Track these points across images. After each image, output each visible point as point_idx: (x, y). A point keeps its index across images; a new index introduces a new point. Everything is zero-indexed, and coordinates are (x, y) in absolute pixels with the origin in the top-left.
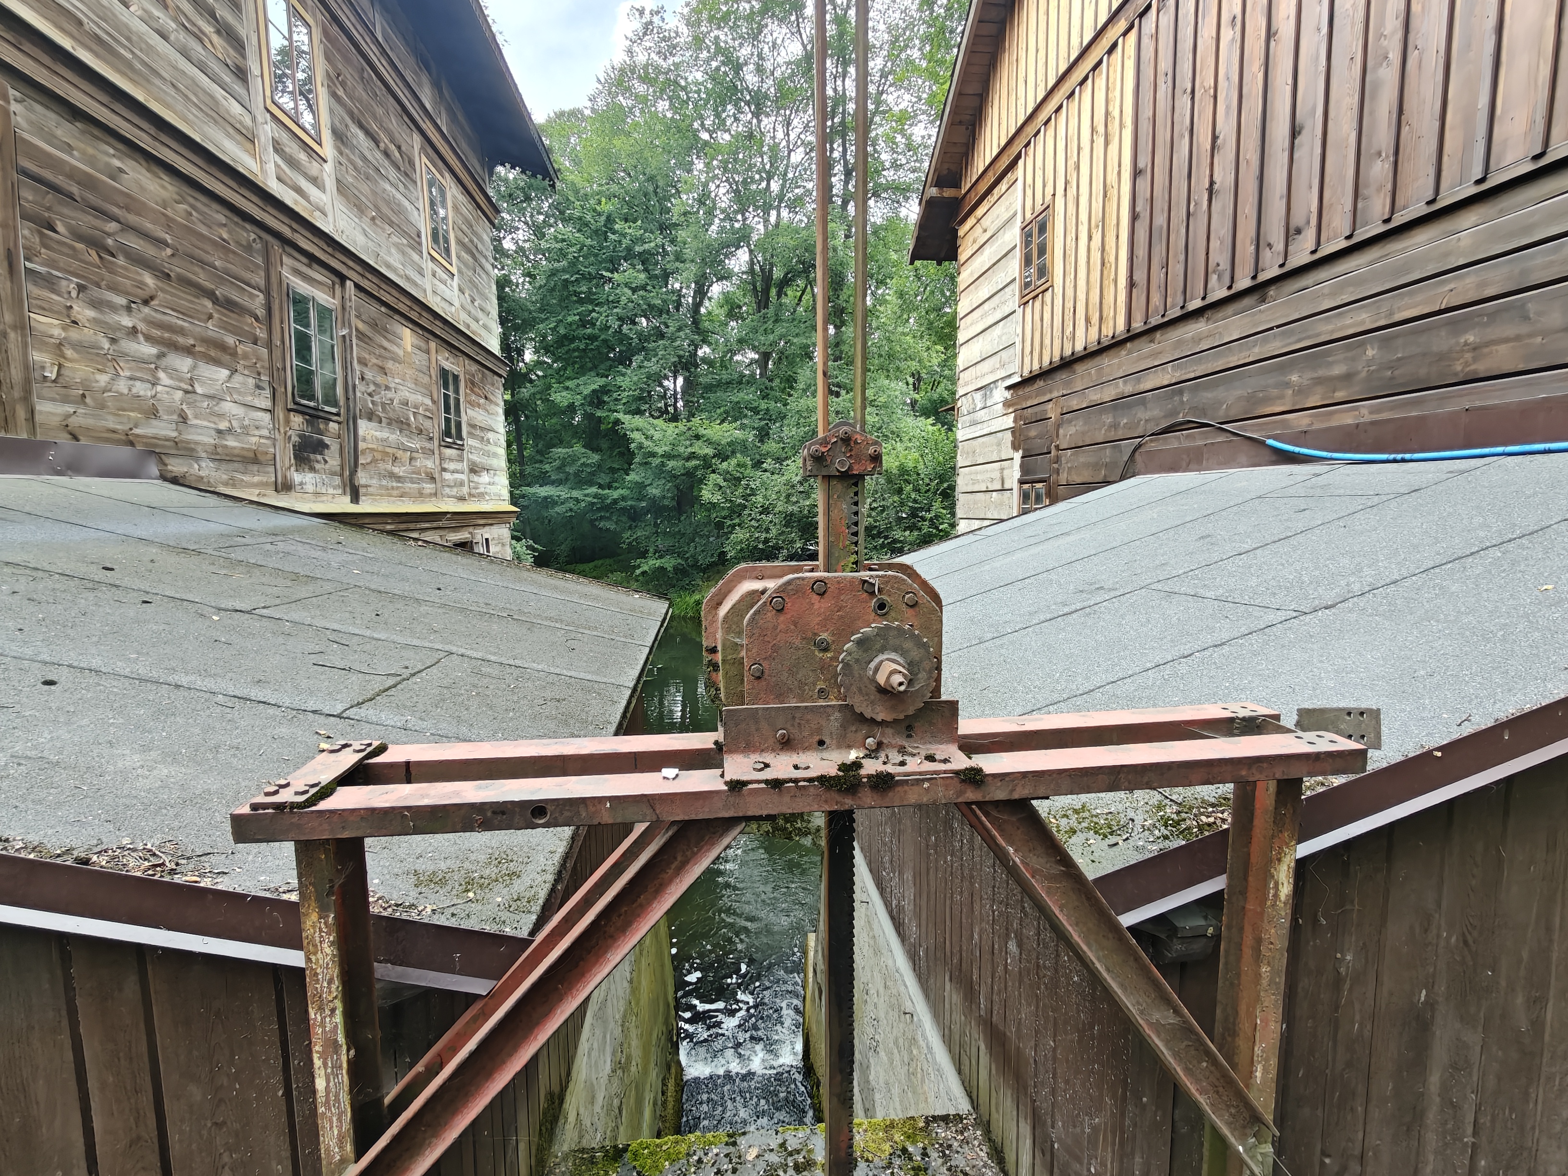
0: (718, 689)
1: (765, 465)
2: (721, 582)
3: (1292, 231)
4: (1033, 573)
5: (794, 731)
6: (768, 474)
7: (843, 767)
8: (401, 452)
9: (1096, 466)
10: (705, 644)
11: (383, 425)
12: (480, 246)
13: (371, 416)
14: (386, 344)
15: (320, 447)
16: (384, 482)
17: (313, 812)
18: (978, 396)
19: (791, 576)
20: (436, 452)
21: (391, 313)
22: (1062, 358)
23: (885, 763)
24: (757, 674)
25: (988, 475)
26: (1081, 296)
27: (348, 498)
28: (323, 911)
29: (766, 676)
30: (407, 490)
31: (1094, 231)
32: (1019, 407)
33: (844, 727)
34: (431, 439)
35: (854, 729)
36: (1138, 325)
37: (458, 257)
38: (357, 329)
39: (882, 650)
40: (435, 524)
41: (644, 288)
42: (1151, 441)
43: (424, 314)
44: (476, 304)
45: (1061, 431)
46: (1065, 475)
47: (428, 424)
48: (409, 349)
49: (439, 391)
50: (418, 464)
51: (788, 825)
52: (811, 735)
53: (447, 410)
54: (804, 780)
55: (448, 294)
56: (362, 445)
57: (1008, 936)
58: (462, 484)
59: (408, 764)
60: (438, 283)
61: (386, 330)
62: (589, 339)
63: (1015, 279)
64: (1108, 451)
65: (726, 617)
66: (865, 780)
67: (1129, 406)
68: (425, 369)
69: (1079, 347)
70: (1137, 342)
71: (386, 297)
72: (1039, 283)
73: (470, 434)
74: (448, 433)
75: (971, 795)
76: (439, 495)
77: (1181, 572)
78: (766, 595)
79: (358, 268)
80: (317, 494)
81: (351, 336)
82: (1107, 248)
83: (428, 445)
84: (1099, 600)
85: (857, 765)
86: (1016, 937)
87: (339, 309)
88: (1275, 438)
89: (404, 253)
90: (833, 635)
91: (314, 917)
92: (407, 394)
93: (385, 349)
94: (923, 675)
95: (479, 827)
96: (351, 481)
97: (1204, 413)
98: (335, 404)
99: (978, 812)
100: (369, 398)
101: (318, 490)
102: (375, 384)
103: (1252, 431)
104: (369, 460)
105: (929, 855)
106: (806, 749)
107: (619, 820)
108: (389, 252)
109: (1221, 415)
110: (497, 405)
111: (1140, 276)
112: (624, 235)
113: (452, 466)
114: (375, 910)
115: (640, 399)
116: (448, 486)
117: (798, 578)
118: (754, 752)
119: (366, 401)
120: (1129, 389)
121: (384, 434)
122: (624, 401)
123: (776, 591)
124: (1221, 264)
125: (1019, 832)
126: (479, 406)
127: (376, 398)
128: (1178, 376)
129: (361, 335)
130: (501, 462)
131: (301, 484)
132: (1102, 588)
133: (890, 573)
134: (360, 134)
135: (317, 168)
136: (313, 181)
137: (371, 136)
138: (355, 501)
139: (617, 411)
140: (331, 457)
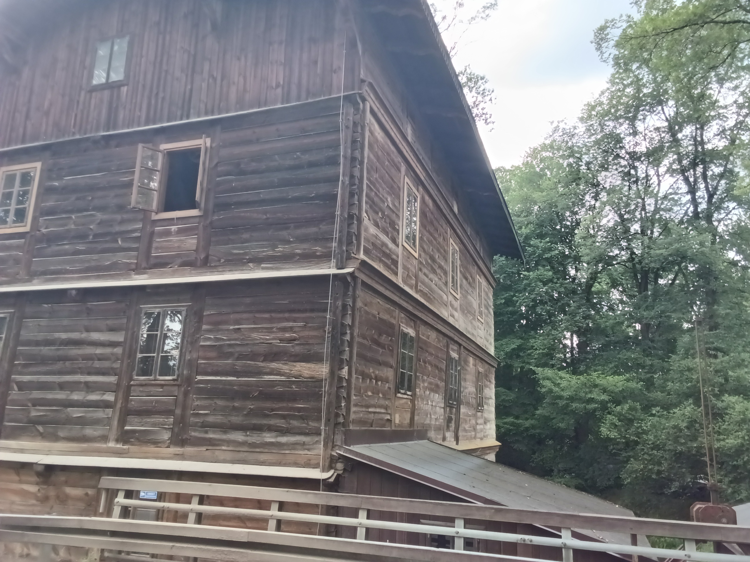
8: (468, 418)
11: (464, 406)
13: (464, 403)
14: (467, 368)
15: (451, 420)
20: (476, 415)
21: (469, 353)
27: (455, 443)
30: (468, 437)
34: (475, 409)
37: (485, 313)
44: (488, 333)
47: (475, 402)
48: (472, 366)
49: (478, 384)
50: (471, 422)
55: (481, 334)
58: (482, 431)
60: (479, 330)
61: (467, 361)
68: (474, 374)
73: (485, 403)
74: (479, 405)
76: (476, 439)
80: (450, 440)
81: (461, 369)
83: (474, 412)
87: (459, 359)
92: (470, 388)
96: (457, 434)
104: (462, 423)
110: (493, 384)
113: (479, 421)
116: (478, 433)
119: (463, 396)
121: (465, 410)
126: (488, 386)
131: (447, 437)
134: (464, 281)
135: (457, 304)
136: (456, 310)
137: (466, 279)
138: (457, 443)
139: (529, 363)
140: (453, 425)
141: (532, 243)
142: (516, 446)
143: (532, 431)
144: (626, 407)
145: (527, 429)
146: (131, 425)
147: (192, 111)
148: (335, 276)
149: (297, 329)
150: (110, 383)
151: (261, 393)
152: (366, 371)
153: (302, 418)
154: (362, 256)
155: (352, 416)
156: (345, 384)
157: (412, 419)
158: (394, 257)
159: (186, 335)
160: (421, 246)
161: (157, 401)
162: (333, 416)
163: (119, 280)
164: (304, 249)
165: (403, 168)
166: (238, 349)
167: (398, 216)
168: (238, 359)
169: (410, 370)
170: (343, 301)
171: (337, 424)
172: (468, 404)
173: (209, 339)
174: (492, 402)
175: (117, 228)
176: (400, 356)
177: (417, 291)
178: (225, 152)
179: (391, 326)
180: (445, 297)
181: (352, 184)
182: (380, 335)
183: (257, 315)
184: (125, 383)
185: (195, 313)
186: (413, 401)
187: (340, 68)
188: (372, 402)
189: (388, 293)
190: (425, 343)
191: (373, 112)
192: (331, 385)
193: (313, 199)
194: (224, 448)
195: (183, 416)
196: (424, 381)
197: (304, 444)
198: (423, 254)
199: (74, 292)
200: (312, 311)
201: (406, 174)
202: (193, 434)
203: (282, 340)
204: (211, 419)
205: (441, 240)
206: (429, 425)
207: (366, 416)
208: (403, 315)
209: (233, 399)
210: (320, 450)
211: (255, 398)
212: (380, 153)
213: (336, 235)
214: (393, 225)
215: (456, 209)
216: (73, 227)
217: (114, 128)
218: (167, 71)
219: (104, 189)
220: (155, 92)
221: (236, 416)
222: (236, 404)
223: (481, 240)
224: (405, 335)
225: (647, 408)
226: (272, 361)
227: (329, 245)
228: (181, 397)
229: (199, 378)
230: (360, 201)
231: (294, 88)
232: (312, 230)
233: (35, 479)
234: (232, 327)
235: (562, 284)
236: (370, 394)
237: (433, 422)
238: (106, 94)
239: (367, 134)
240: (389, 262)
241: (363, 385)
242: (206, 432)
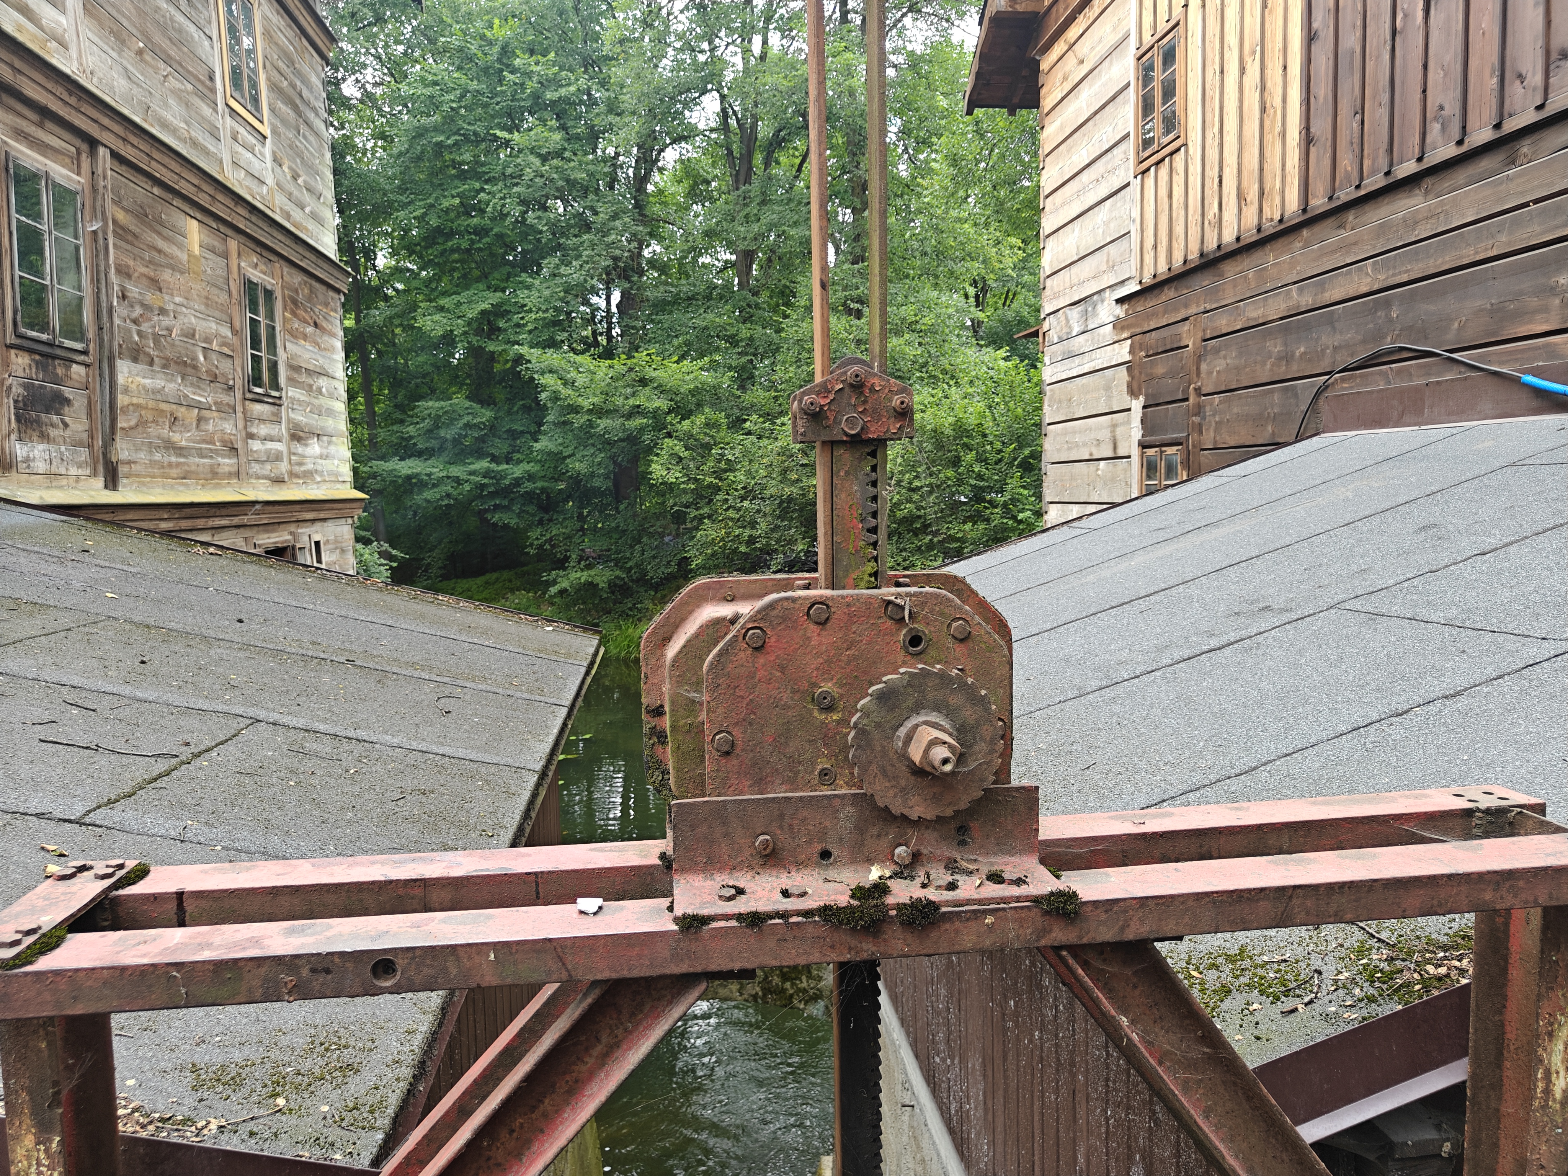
0: (664, 772)
1: (748, 424)
2: (669, 606)
3: (1554, 55)
4: (1163, 586)
5: (784, 838)
6: (753, 438)
7: (859, 893)
8: (183, 409)
9: (1259, 420)
10: (644, 700)
11: (156, 368)
12: (305, 93)
13: (136, 355)
14: (160, 243)
15: (58, 403)
16: (158, 456)
17: (27, 974)
18: (1074, 314)
19: (774, 596)
20: (239, 408)
21: (168, 196)
22: (1202, 255)
23: (924, 886)
24: (726, 748)
25: (1093, 435)
26: (1230, 159)
27: (100, 482)
28: (43, 1130)
29: (738, 751)
30: (193, 468)
31: (1248, 60)
32: (1138, 330)
33: (860, 829)
34: (231, 388)
35: (875, 831)
36: (1319, 202)
37: (272, 110)
38: (115, 222)
39: (917, 709)
40: (236, 521)
41: (559, 154)
42: (1343, 379)
43: (220, 197)
44: (300, 181)
45: (1204, 367)
46: (1212, 434)
47: (225, 366)
48: (196, 250)
49: (243, 315)
50: (210, 427)
51: (788, 985)
52: (810, 842)
53: (256, 344)
54: (798, 913)
55: (256, 166)
56: (122, 400)
57: (1130, 1158)
58: (278, 457)
59: (180, 895)
60: (240, 149)
61: (161, 223)
62: (475, 233)
63: (1127, 135)
64: (1276, 396)
65: (676, 659)
66: (893, 913)
67: (1306, 327)
68: (221, 282)
69: (1229, 236)
70: (1318, 229)
71: (160, 172)
72: (1165, 140)
73: (291, 381)
74: (256, 380)
75: (1060, 934)
76: (243, 475)
77: (1391, 582)
78: (738, 626)
79: (116, 128)
80: (52, 476)
81: (105, 233)
82: (1269, 85)
83: (226, 399)
84: (1264, 626)
85: (880, 889)
86: (1143, 1158)
87: (87, 191)
88: (1537, 372)
89: (188, 105)
90: (841, 686)
91: (29, 1140)
92: (193, 320)
93: (160, 251)
94: (981, 747)
95: (290, 993)
96: (105, 454)
97: (1423, 334)
98: (81, 336)
99: (1071, 961)
100: (134, 328)
101: (54, 470)
102: (143, 305)
103: (1501, 363)
104: (133, 423)
105: (1005, 1030)
106: (800, 865)
107: (509, 981)
108: (166, 105)
109: (1451, 338)
110: (333, 335)
111: (1321, 127)
112: (529, 75)
113: (263, 430)
114: (125, 1128)
115: (556, 323)
116: (257, 461)
117: (787, 599)
118: (720, 870)
119: (130, 331)
120: (1307, 300)
121: (159, 383)
122: (530, 327)
123: (752, 619)
124: (1447, 107)
125: (1137, 992)
126: (305, 337)
127: (145, 327)
128: (1383, 279)
129: (122, 232)
130: (341, 425)
131: (27, 460)
132: (1268, 608)
133: (927, 589)
138: (111, 485)
139: (518, 343)
140: (68, 423)
143: (529, 486)
145: (517, 482)
172: (177, 365)
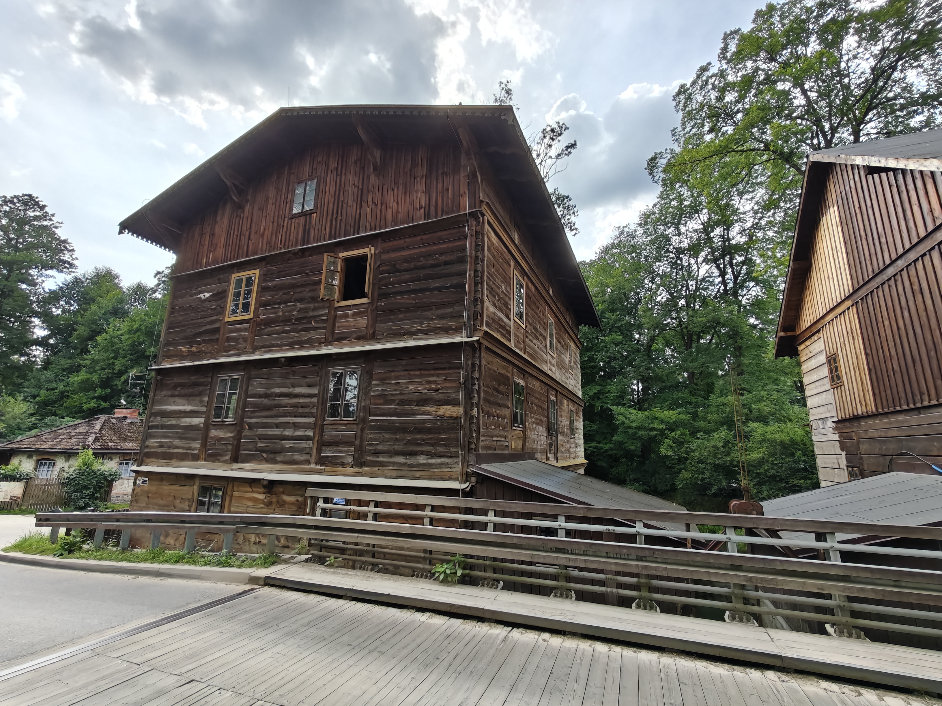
8: (563, 443)
9: (878, 464)
11: (561, 435)
12: (577, 360)
13: (560, 432)
14: (562, 407)
15: (552, 445)
16: (562, 456)
18: (820, 422)
20: (569, 441)
21: (564, 396)
22: (854, 415)
25: (832, 461)
26: (856, 393)
27: (555, 461)
31: (856, 369)
32: (840, 432)
34: (569, 437)
36: (880, 410)
37: (574, 367)
38: (559, 405)
42: (896, 458)
44: (578, 382)
45: (860, 446)
46: (866, 466)
47: (568, 431)
48: (565, 406)
49: (570, 419)
50: (566, 446)
55: (572, 382)
56: (558, 442)
58: (574, 453)
60: (570, 379)
61: (563, 402)
63: (827, 377)
64: (880, 458)
67: (884, 441)
68: (568, 412)
69: (860, 413)
70: (882, 417)
72: (838, 382)
73: (576, 432)
74: (572, 434)
76: (570, 458)
82: (862, 378)
87: (557, 400)
88: (934, 465)
92: (566, 422)
96: (556, 455)
97: (910, 450)
98: (555, 431)
101: (552, 459)
102: (561, 421)
103: (928, 461)
104: (559, 448)
108: (563, 376)
109: (917, 452)
110: (581, 419)
111: (877, 392)
113: (573, 446)
115: (620, 397)
116: (571, 454)
120: (883, 434)
121: (562, 438)
122: (612, 398)
124: (903, 397)
126: (577, 420)
127: (561, 426)
128: (900, 434)
130: (582, 442)
131: (549, 457)
134: (559, 344)
135: (554, 361)
136: (553, 365)
137: (560, 343)
138: (557, 462)
139: (607, 403)
140: (553, 448)
141: (606, 316)
142: (598, 463)
143: (610, 452)
144: (678, 433)
145: (606, 451)
146: (325, 452)
147: (361, 228)
148: (466, 343)
149: (439, 382)
150: (310, 423)
151: (415, 428)
152: (490, 411)
153: (445, 445)
154: (485, 328)
155: (481, 444)
156: (475, 421)
157: (524, 445)
158: (508, 328)
159: (361, 388)
160: (527, 319)
161: (342, 436)
162: (467, 443)
163: (314, 350)
164: (443, 324)
165: (513, 264)
166: (398, 397)
167: (510, 299)
168: (398, 404)
169: (522, 409)
170: (472, 360)
171: (470, 449)
172: (564, 433)
173: (378, 391)
174: (581, 432)
175: (311, 314)
176: (514, 400)
177: (525, 353)
178: (384, 257)
179: (508, 378)
180: (545, 356)
181: (476, 276)
182: (499, 385)
183: (411, 373)
184: (320, 422)
185: (367, 372)
186: (524, 432)
187: (465, 193)
188: (495, 433)
189: (504, 355)
190: (532, 390)
191: (489, 223)
192: (465, 422)
193: (448, 288)
194: (390, 468)
195: (361, 446)
196: (531, 418)
197: (447, 464)
198: (528, 326)
199: (283, 360)
200: (450, 368)
201: (515, 268)
202: (368, 458)
203: (429, 390)
204: (380, 447)
205: (541, 315)
206: (536, 449)
207: (491, 443)
208: (515, 370)
209: (395, 433)
210: (458, 468)
211: (410, 432)
212: (495, 253)
213: (466, 313)
214: (506, 305)
215: (551, 292)
216: (281, 314)
217: (308, 244)
218: (343, 201)
219: (301, 286)
220: (335, 216)
221: (398, 445)
222: (398, 437)
223: (569, 315)
224: (518, 384)
225: (693, 434)
226: (423, 405)
227: (460, 321)
228: (359, 432)
229: (371, 418)
230: (482, 288)
231: (432, 209)
232: (449, 310)
233: (262, 490)
234: (393, 382)
235: (629, 345)
236: (493, 427)
237: (539, 447)
238: (302, 219)
239: (486, 240)
240: (504, 332)
241: (488, 421)
242: (378, 457)
